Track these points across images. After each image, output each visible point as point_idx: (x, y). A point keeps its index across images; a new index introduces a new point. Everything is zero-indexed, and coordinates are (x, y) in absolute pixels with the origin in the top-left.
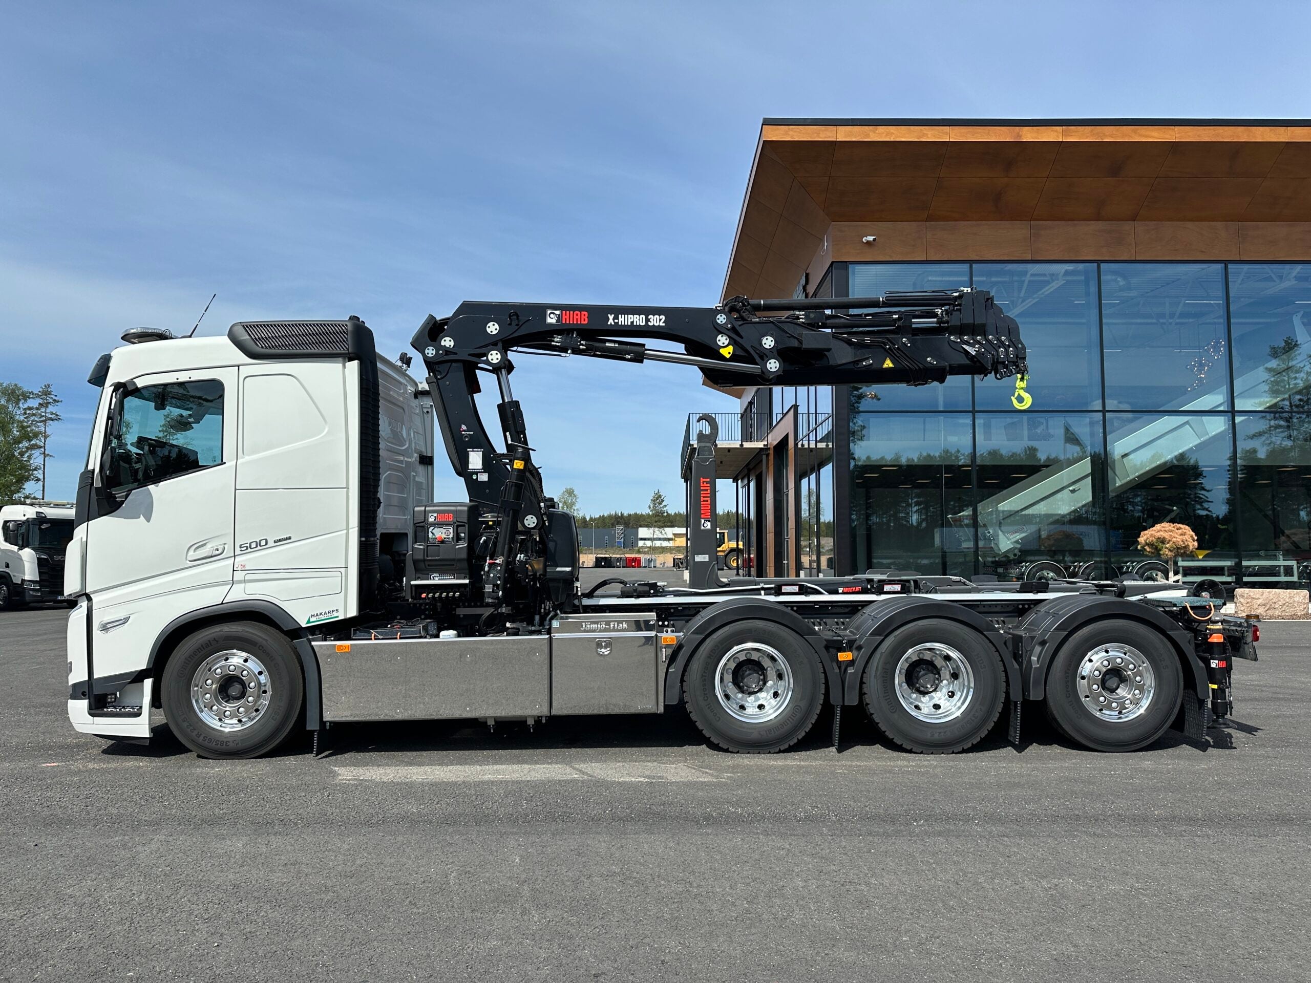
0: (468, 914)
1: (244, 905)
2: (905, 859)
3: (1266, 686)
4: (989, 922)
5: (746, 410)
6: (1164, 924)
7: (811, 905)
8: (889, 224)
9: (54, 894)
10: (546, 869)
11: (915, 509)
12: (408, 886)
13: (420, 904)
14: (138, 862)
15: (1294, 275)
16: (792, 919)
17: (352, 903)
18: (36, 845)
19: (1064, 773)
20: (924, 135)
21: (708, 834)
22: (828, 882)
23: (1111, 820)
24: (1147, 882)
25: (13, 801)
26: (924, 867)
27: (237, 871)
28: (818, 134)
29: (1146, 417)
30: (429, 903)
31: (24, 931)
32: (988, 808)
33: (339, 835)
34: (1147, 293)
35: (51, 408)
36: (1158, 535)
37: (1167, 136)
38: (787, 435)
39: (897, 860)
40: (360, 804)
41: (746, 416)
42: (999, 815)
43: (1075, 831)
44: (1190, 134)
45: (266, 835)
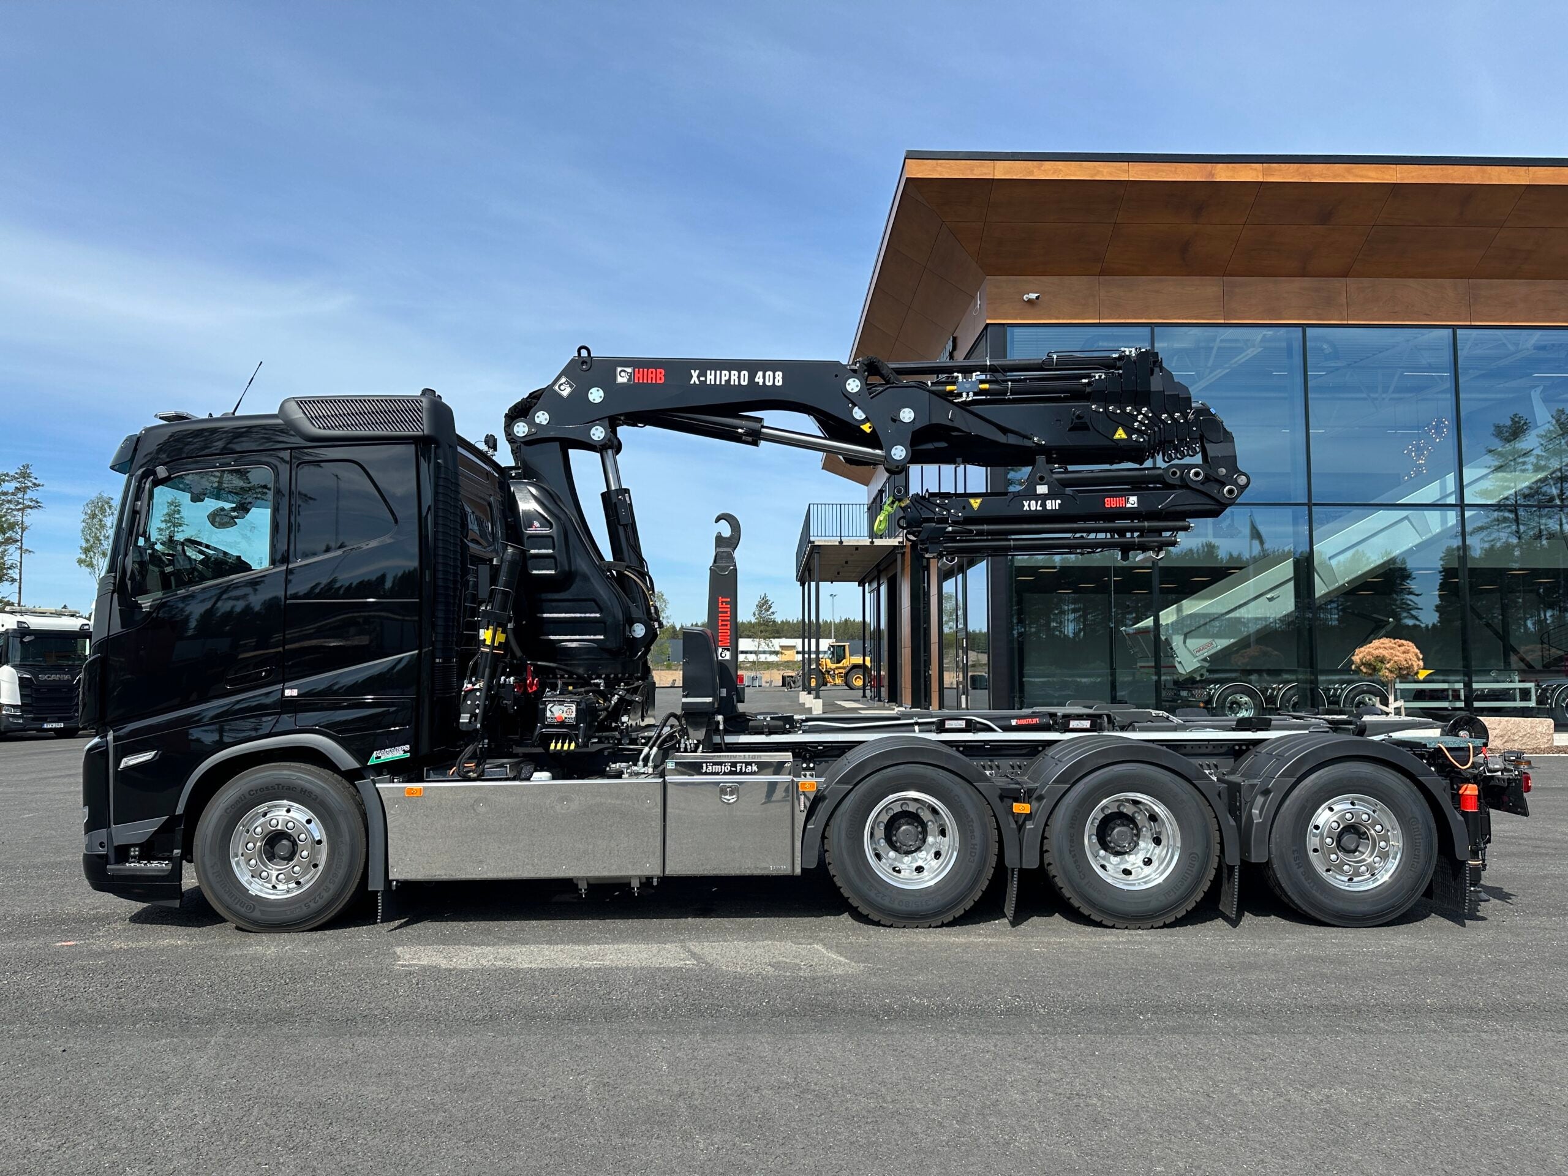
0: (616, 1140)
1: (335, 1129)
2: (1138, 1063)
3: (1524, 838)
4: (1257, 1146)
5: (875, 499)
6: (1469, 1147)
7: (1036, 1125)
8: (1055, 279)
9: (96, 1116)
10: (702, 1079)
11: (1071, 616)
12: (536, 1103)
13: (554, 1127)
14: (195, 1073)
15: (1532, 342)
16: (1017, 1144)
17: (471, 1126)
18: (64, 1051)
19: (1307, 951)
20: (1099, 172)
21: (893, 1033)
22: (1050, 1095)
23: (1376, 1010)
24: (1436, 1092)
25: (27, 993)
26: (1164, 1075)
27: (320, 1084)
28: (972, 170)
29: (1356, 511)
30: (566, 1126)
31: (65, 1167)
32: (1225, 997)
33: (440, 1035)
34: (1355, 362)
35: (30, 494)
36: (1376, 652)
37: (1387, 177)
39: (1129, 1066)
40: (458, 994)
41: (874, 508)
42: (1240, 1006)
43: (1337, 1026)
44: (1414, 174)
45: (348, 1035)
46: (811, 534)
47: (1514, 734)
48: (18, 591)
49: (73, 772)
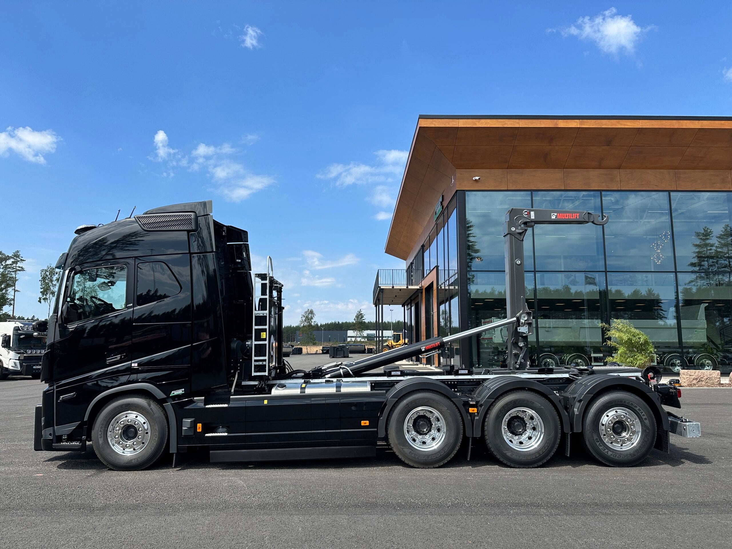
2: (506, 528)
5: (409, 267)
8: (487, 171)
15: (706, 197)
18: (40, 522)
20: (505, 124)
21: (400, 515)
23: (614, 505)
24: (633, 540)
26: (516, 533)
27: (151, 536)
28: (449, 123)
33: (203, 515)
35: (19, 264)
37: (636, 125)
38: (433, 282)
39: (502, 529)
41: (409, 270)
42: (555, 503)
43: (596, 512)
44: (647, 124)
45: (163, 515)
46: (379, 283)
47: (702, 378)
48: (12, 309)
49: (38, 396)
